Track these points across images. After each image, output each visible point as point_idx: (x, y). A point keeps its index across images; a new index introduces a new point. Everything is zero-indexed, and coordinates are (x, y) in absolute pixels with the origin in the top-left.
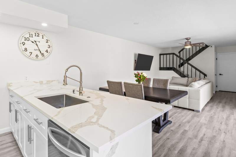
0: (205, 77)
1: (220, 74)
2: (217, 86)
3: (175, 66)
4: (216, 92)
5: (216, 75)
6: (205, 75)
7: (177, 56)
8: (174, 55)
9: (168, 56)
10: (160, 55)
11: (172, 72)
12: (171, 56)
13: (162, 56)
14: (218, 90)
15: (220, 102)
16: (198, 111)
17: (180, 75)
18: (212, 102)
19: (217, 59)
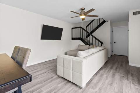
0: (102, 45)
1: (115, 43)
2: (112, 51)
3: (81, 37)
4: (111, 56)
5: (111, 43)
6: (102, 43)
7: (83, 29)
8: (81, 29)
9: (77, 29)
10: (72, 28)
11: (80, 41)
12: (79, 29)
13: (73, 29)
14: (113, 54)
15: (111, 68)
16: (81, 88)
17: (85, 43)
18: (105, 68)
19: (112, 31)
